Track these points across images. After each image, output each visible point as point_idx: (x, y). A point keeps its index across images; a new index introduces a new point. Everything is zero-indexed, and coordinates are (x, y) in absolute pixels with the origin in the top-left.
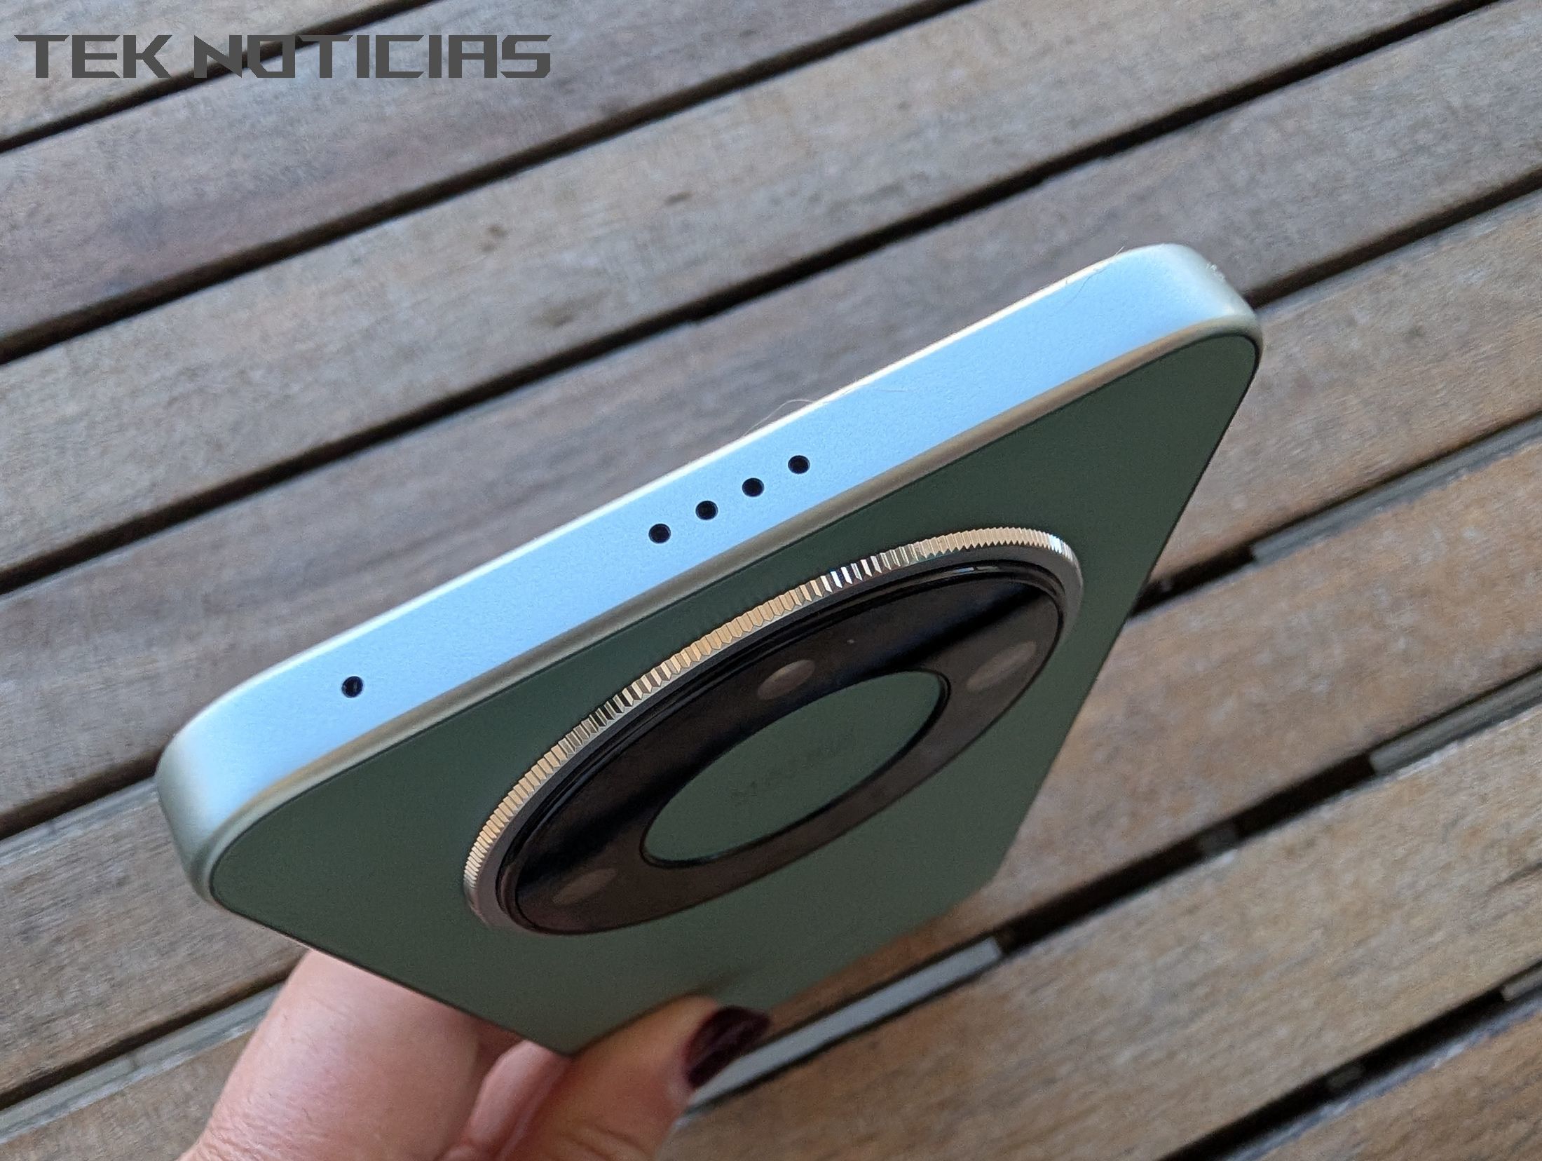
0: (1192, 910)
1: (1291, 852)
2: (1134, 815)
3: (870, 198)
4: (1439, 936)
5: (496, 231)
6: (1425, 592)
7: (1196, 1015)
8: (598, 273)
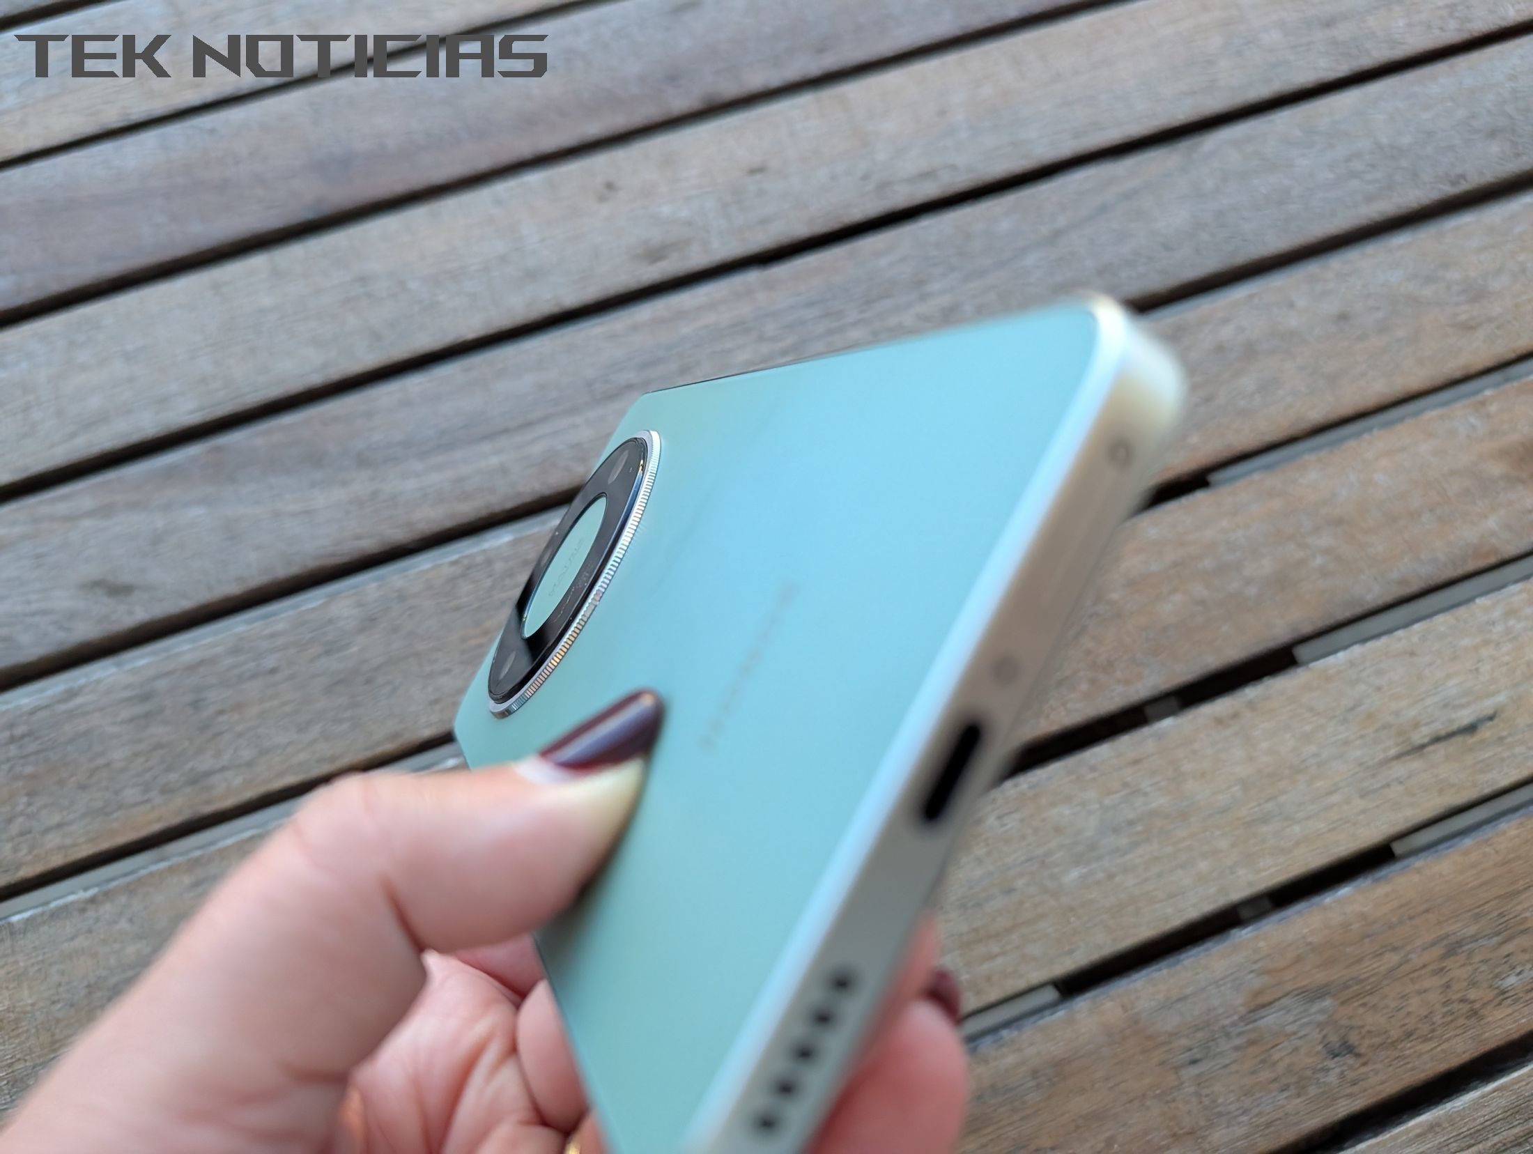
0: (1136, 762)
1: (1219, 721)
2: (1093, 681)
3: (911, 180)
4: (1335, 798)
5: (610, 186)
6: (1339, 522)
7: (1134, 845)
8: (689, 223)
